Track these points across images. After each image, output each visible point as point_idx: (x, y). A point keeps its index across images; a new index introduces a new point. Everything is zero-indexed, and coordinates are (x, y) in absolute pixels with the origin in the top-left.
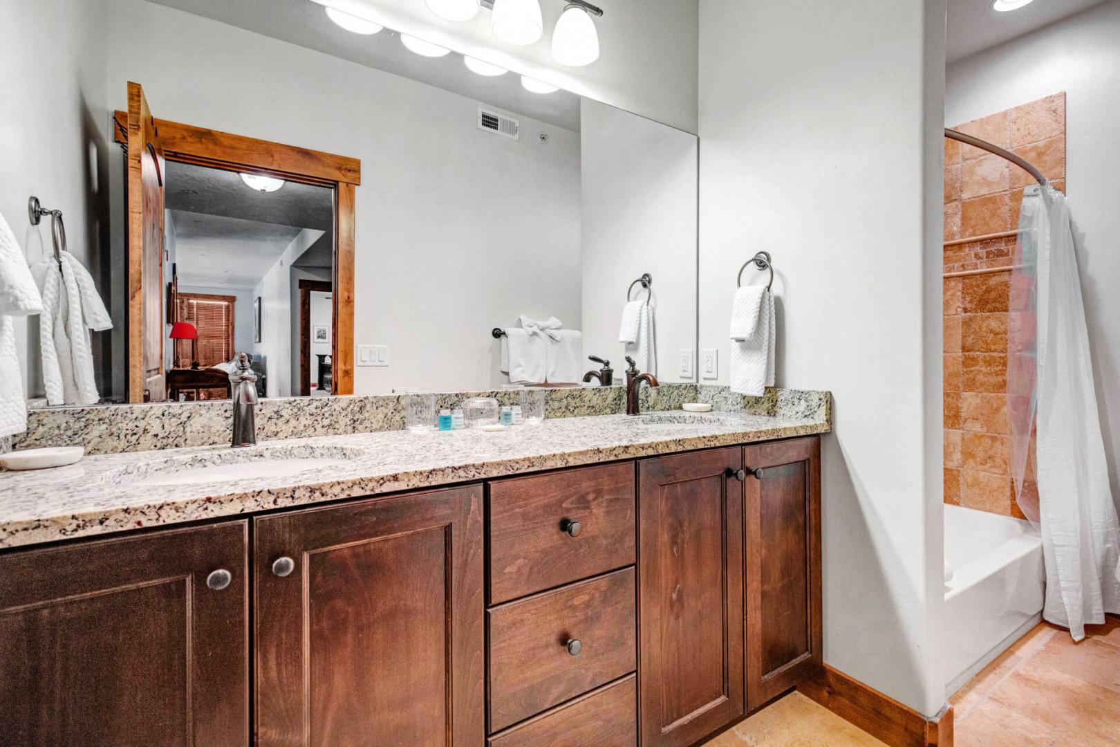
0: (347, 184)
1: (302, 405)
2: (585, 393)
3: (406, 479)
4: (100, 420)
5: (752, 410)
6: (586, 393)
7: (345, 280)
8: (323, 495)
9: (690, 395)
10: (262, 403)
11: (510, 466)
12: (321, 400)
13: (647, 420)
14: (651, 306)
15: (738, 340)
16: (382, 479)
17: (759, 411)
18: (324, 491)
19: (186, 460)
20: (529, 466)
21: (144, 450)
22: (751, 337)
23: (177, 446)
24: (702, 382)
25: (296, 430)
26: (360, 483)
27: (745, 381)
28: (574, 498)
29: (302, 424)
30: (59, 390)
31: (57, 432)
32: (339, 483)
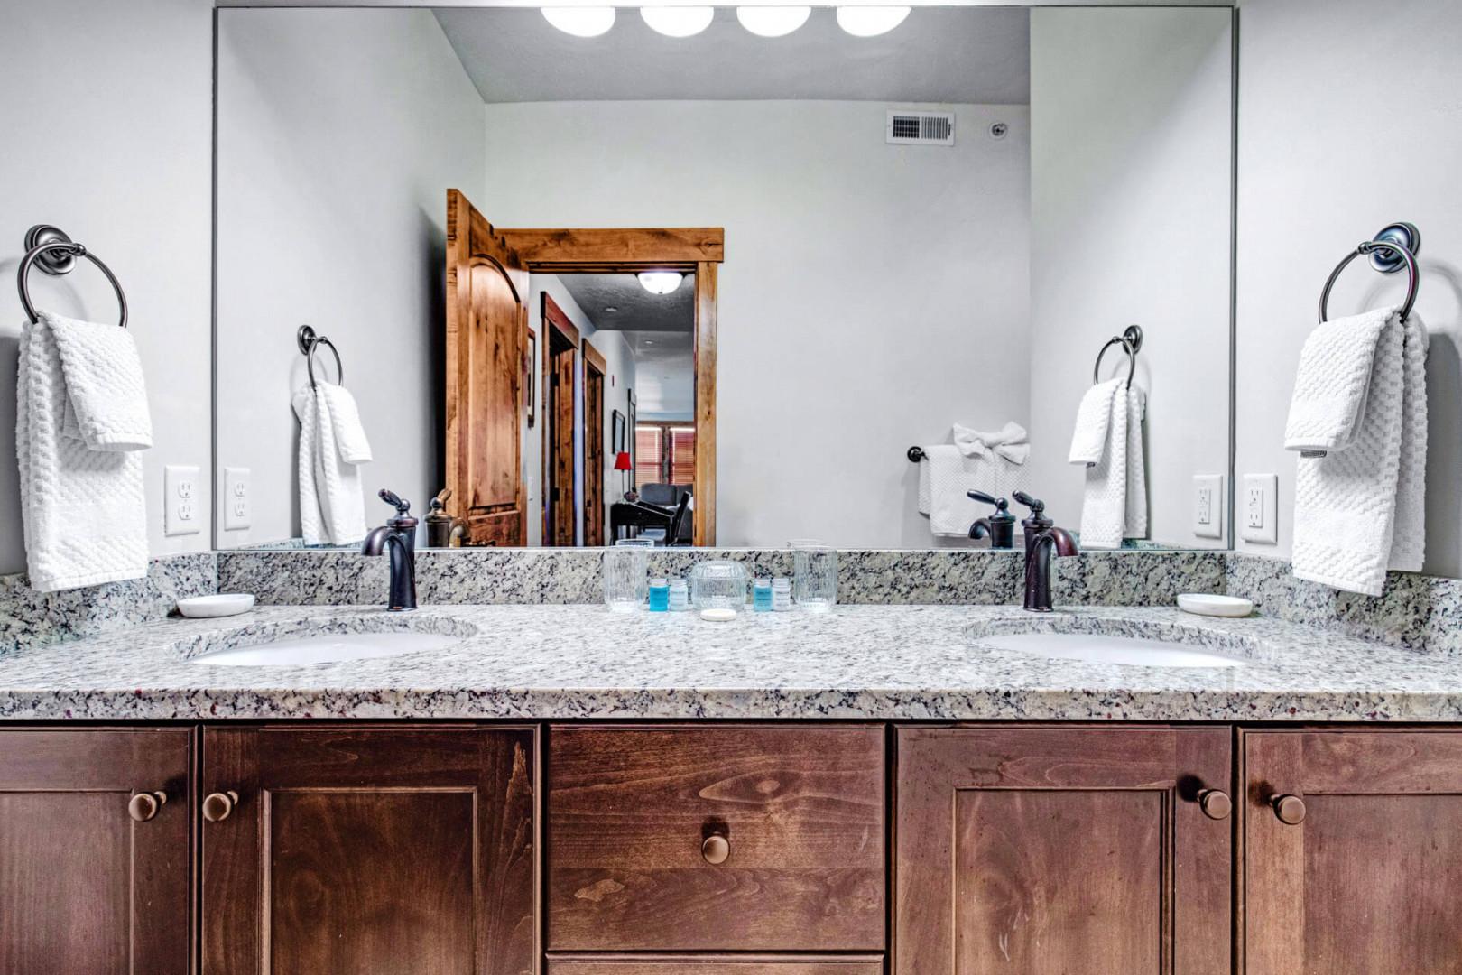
0: (708, 263)
1: (479, 559)
2: (933, 561)
3: (393, 702)
4: (284, 566)
5: (1360, 628)
6: (937, 562)
7: (705, 391)
8: (273, 708)
9: (1205, 576)
10: (434, 555)
11: (579, 702)
12: (501, 553)
13: (1065, 623)
14: (1139, 390)
15: (1308, 453)
16: (357, 695)
17: (1377, 630)
18: (274, 704)
19: (323, 623)
20: (616, 708)
21: (319, 604)
22: (1336, 444)
23: (349, 602)
24: (1242, 549)
25: (472, 594)
26: (326, 697)
27: (1328, 554)
28: (727, 783)
29: (479, 585)
30: (314, 529)
31: (250, 577)
32: (295, 694)
